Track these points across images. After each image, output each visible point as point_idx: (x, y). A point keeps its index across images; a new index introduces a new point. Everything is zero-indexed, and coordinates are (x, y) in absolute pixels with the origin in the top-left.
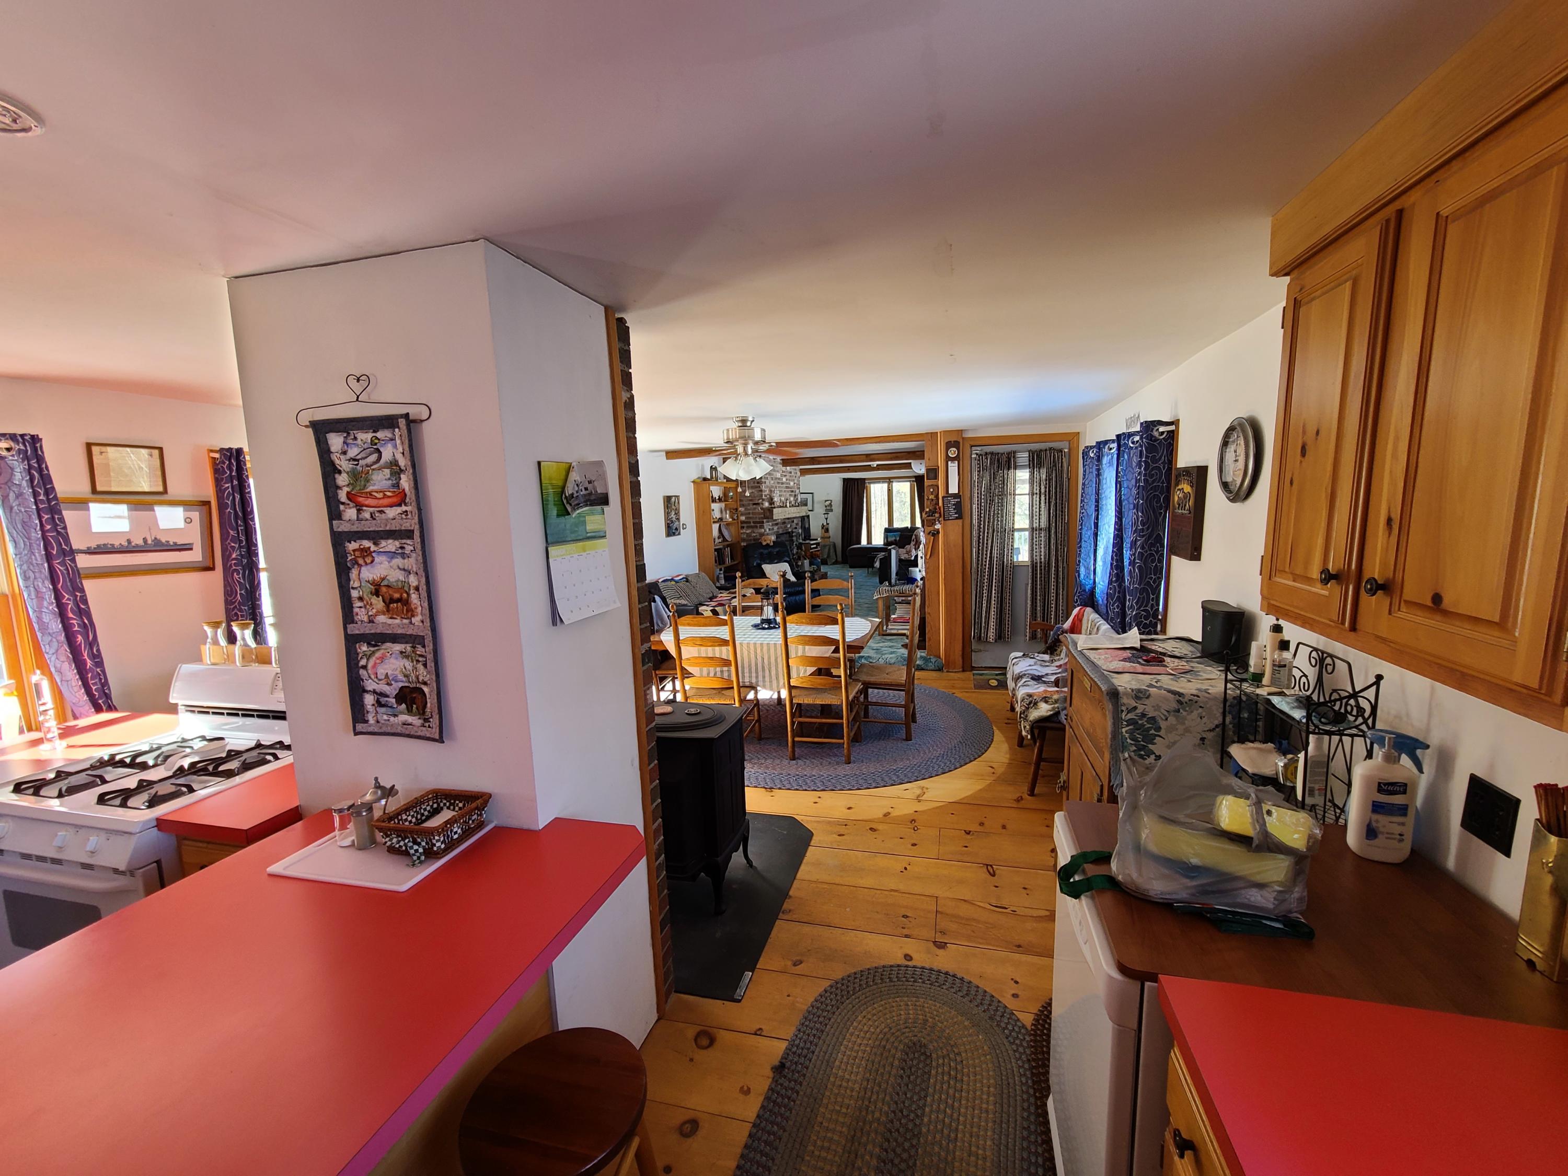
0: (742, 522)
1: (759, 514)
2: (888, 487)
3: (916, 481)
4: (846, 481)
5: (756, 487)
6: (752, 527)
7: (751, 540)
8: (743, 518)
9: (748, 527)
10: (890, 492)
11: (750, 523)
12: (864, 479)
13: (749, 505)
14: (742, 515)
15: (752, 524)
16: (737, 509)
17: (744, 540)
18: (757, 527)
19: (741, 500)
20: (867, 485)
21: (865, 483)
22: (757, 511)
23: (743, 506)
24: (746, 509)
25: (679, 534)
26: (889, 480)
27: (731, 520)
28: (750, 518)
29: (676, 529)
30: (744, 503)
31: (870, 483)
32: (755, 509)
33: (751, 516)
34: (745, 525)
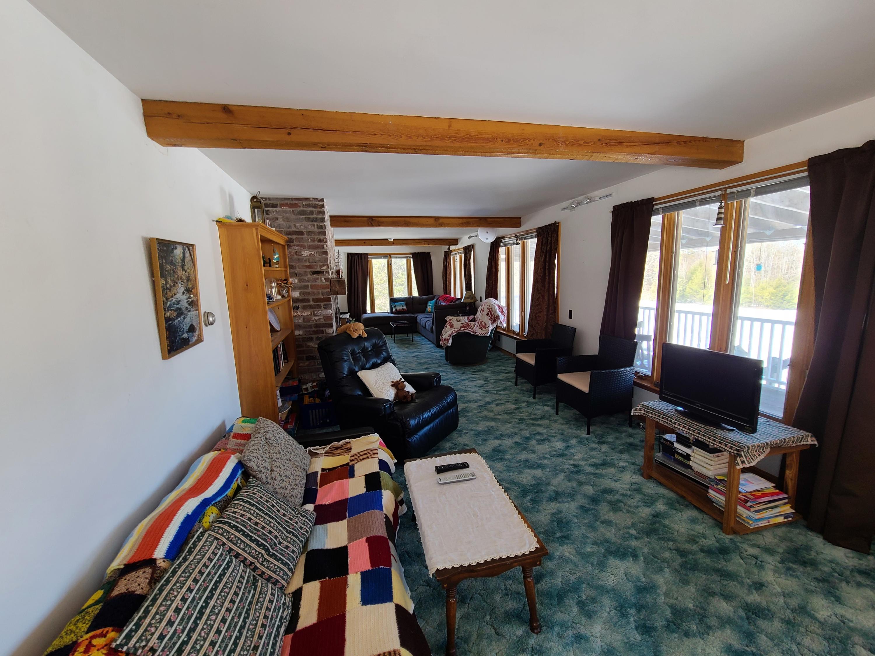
0: (295, 300)
1: (323, 287)
2: (388, 262)
3: (413, 257)
4: (350, 256)
5: (317, 247)
6: (311, 307)
7: (310, 326)
8: (296, 294)
9: (305, 308)
10: (389, 266)
11: (308, 301)
12: (367, 254)
13: (306, 274)
14: (295, 289)
15: (312, 303)
16: (286, 280)
17: (298, 327)
18: (319, 307)
19: (292, 267)
20: (370, 259)
21: (368, 258)
22: (319, 283)
23: (296, 275)
24: (300, 280)
25: (200, 340)
26: (389, 256)
27: (279, 297)
28: (309, 293)
29: (192, 329)
30: (298, 270)
31: (372, 258)
32: (316, 280)
33: (310, 290)
34: (300, 305)
